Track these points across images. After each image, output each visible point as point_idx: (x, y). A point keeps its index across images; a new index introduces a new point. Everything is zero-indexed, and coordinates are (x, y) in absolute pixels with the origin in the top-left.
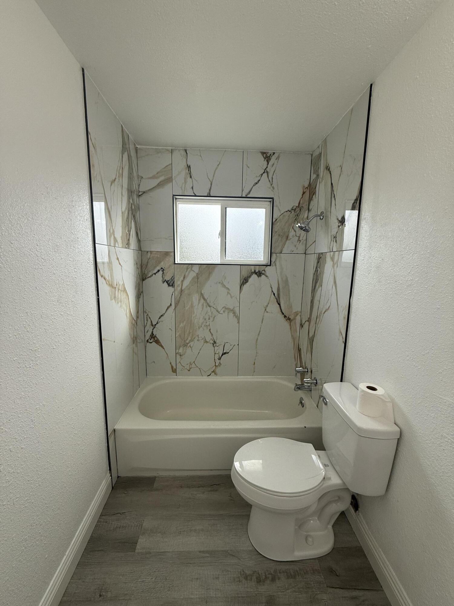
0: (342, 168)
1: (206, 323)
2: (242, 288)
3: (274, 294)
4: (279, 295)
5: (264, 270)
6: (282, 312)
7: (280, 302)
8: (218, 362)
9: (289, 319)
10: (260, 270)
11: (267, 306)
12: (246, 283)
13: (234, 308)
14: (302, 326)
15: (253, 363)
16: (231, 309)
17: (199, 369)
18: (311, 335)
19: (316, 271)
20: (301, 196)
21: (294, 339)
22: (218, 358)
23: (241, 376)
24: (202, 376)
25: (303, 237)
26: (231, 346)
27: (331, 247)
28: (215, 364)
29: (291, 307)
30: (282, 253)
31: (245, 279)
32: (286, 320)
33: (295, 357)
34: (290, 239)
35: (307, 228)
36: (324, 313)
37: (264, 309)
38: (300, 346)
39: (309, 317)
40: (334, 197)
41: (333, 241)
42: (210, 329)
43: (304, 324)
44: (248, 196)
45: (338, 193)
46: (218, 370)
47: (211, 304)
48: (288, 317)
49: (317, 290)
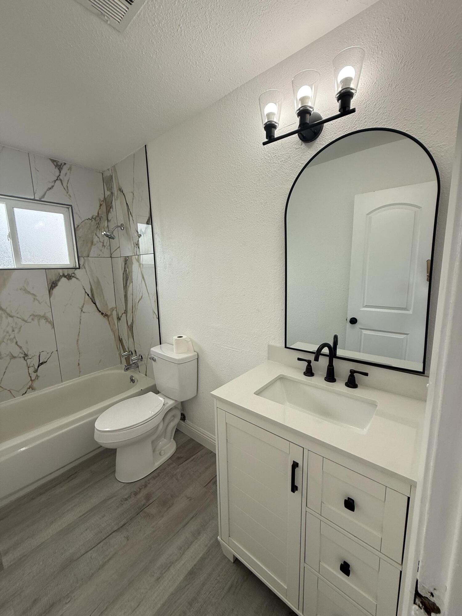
0: (133, 194)
1: (10, 336)
2: (51, 292)
3: (88, 295)
4: (92, 295)
5: (74, 273)
6: (99, 310)
7: (95, 302)
8: (34, 376)
9: (106, 315)
10: (69, 273)
11: (83, 307)
12: (55, 287)
13: (45, 314)
14: (119, 319)
15: (78, 364)
16: (42, 316)
17: (9, 390)
18: (129, 324)
19: (125, 271)
20: (99, 208)
21: (114, 332)
22: (33, 371)
23: (65, 381)
24: (15, 397)
25: (107, 243)
26: (48, 354)
27: (135, 252)
28: (31, 379)
29: (107, 304)
30: (90, 256)
31: (53, 283)
32: (104, 317)
33: (117, 348)
34: (95, 244)
35: (112, 236)
36: (138, 302)
37: (81, 310)
38: (121, 337)
39: (125, 309)
40: (131, 214)
41: (136, 247)
42: (17, 342)
43: (121, 317)
44: (42, 200)
45: (134, 210)
46: (35, 385)
47: (13, 314)
48: (105, 314)
49: (129, 286)
